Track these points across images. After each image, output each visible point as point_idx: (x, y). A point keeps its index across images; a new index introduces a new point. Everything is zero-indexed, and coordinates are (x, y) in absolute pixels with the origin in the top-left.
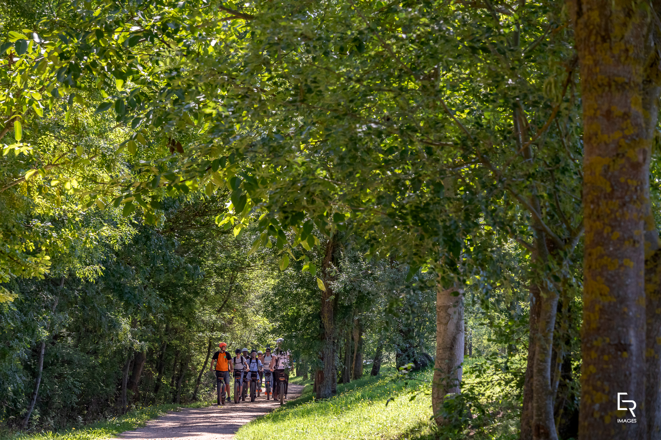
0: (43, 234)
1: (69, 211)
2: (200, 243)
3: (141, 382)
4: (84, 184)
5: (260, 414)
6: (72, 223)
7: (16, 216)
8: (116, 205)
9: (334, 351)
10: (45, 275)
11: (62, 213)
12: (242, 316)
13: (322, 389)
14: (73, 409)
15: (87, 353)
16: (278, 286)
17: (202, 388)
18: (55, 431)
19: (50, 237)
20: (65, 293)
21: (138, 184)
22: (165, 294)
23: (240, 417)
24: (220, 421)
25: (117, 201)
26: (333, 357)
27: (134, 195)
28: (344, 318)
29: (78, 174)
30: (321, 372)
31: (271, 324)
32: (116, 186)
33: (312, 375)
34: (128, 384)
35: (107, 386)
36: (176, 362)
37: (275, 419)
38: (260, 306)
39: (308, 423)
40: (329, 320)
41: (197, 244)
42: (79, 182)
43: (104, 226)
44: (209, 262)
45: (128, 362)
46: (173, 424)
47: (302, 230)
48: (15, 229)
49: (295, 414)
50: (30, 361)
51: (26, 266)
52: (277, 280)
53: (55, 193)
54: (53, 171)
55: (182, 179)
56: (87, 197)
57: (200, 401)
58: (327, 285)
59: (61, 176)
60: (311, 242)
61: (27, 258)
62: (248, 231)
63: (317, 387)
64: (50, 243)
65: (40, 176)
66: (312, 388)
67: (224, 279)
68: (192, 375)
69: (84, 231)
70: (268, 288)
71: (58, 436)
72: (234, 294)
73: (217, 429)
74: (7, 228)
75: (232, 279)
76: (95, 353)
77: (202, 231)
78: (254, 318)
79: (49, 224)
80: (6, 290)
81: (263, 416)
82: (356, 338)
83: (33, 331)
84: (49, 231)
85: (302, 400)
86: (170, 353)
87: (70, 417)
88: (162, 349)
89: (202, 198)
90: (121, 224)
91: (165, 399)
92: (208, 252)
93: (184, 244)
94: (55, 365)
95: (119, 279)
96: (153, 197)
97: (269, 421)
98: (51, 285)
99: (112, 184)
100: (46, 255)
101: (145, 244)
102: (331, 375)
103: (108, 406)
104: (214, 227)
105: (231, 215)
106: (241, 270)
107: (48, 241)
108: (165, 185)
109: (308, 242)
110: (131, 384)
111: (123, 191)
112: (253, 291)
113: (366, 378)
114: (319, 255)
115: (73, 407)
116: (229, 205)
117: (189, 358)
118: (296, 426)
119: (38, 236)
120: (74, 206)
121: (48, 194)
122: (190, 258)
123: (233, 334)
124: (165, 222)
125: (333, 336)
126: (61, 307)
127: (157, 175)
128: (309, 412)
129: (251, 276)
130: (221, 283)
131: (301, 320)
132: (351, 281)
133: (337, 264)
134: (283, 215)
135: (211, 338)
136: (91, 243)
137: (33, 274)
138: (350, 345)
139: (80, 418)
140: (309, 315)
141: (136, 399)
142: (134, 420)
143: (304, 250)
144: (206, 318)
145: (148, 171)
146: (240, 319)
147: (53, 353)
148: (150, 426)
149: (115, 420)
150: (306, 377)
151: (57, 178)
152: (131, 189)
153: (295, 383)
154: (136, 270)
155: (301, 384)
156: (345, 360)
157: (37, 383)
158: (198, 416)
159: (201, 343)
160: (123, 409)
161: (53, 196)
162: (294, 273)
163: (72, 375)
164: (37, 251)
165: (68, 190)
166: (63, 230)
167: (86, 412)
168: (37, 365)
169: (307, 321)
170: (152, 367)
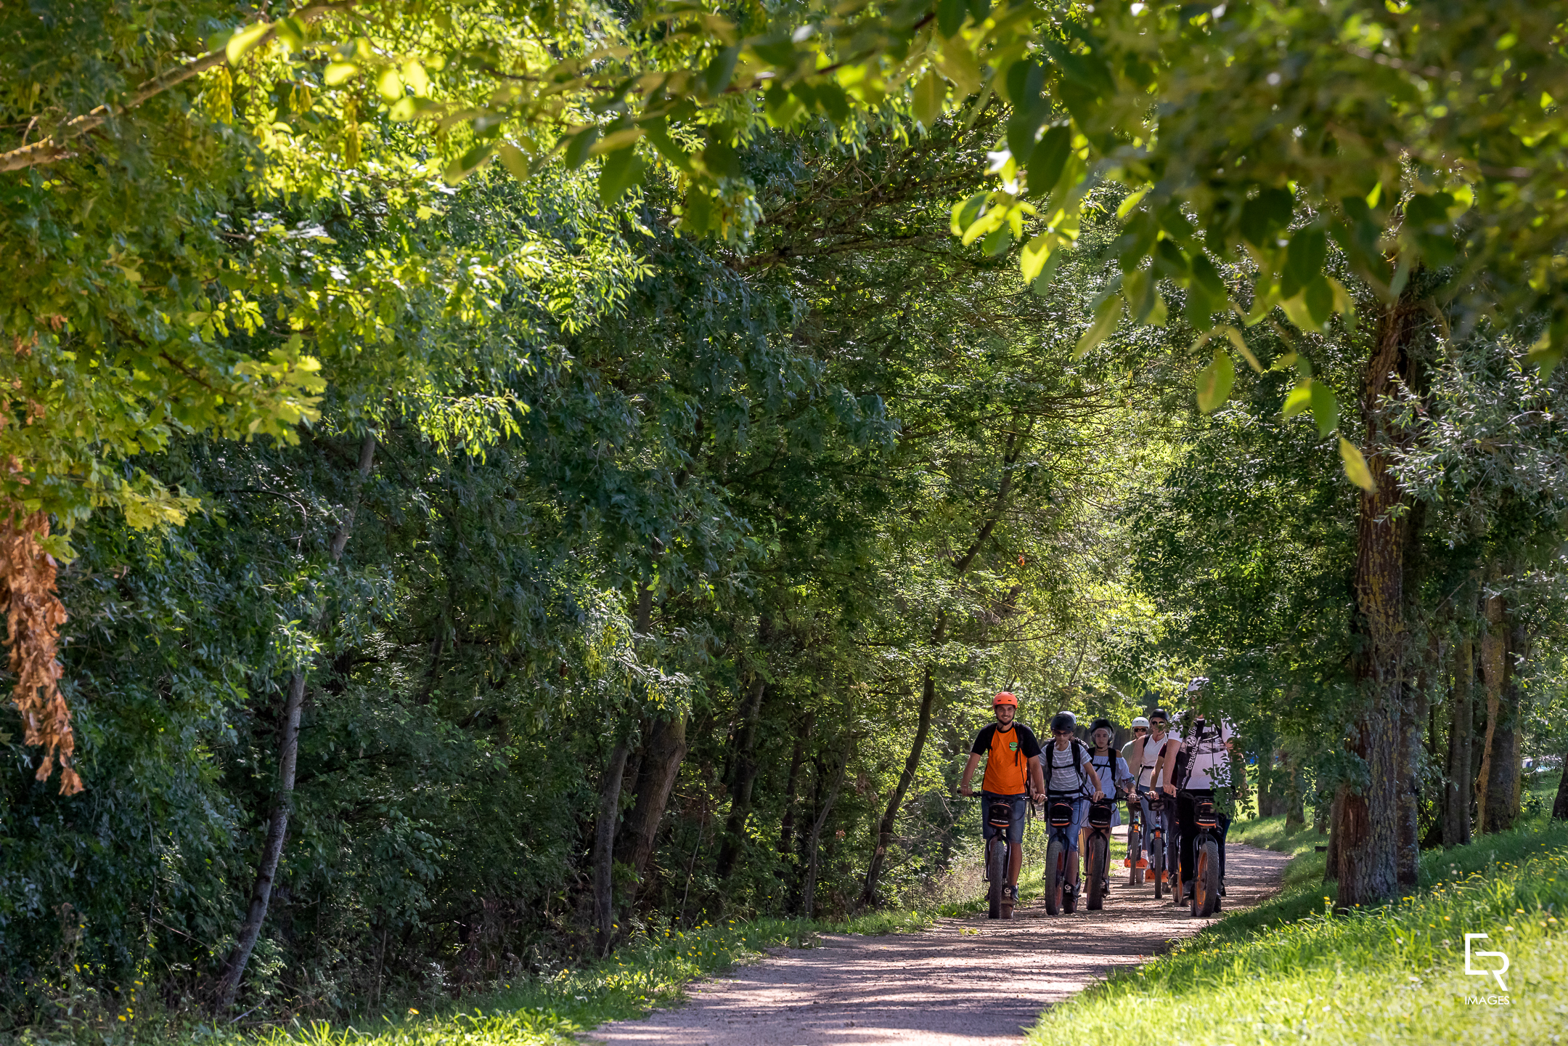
0: (296, 271)
1: (391, 183)
2: (891, 303)
3: (665, 835)
4: (451, 80)
5: (1121, 959)
6: (403, 229)
7: (190, 201)
8: (573, 161)
9: (1407, 721)
10: (301, 428)
11: (365, 189)
12: (1049, 584)
13: (1362, 868)
14: (408, 935)
15: (464, 725)
16: (1188, 471)
17: (896, 859)
18: (341, 1019)
19: (321, 281)
20: (375, 493)
21: (656, 82)
22: (755, 498)
23: (1043, 971)
24: (967, 984)
25: (578, 146)
26: (1404, 739)
27: (642, 124)
28: (1445, 593)
29: (427, 38)
30: (1355, 802)
31: (1161, 618)
32: (573, 89)
33: (1322, 812)
34: (617, 840)
35: (539, 847)
36: (798, 760)
37: (1179, 981)
38: (1118, 544)
39: (1305, 997)
40: (1386, 603)
41: (880, 308)
42: (430, 72)
43: (524, 239)
44: (926, 377)
45: (617, 759)
46: (787, 995)
47: (1283, 258)
48: (186, 250)
49: (1258, 963)
50: (248, 755)
51: (227, 394)
52: (1186, 448)
53: (339, 114)
54: (329, 27)
55: (823, 61)
56: (461, 130)
57: (892, 907)
58: (1378, 464)
59: (362, 46)
60: (1320, 305)
61: (232, 361)
62: (1076, 256)
63: (1343, 858)
64: (322, 302)
65: (283, 47)
66: (1322, 861)
67: (983, 444)
68: (858, 808)
69: (452, 258)
70: (1151, 479)
71: (353, 1039)
72: (1020, 502)
73: (955, 1015)
74: (155, 246)
75: (1014, 443)
76: (492, 722)
77: (897, 258)
78: (1097, 592)
79: (317, 232)
80: (156, 482)
81: (1132, 968)
82: (1494, 669)
83: (262, 637)
84: (317, 259)
85: (1281, 908)
86: (777, 723)
87: (398, 966)
88: (745, 711)
89: (899, 132)
90: (591, 237)
91: (758, 900)
92: (920, 339)
93: (829, 310)
94: (344, 768)
95: (583, 439)
96: (713, 134)
97: (1158, 988)
98: (326, 465)
99: (559, 80)
100: (305, 352)
101: (681, 306)
102: (1394, 814)
103: (545, 925)
104: (947, 245)
105: (1009, 201)
106: (1047, 407)
107: (314, 295)
108: (757, 84)
109: (1310, 301)
110: (627, 841)
111: (598, 108)
112: (1093, 489)
113: (1535, 827)
114: (1351, 349)
115: (409, 927)
116: (1001, 160)
117: (847, 746)
118: (1259, 1008)
119: (277, 276)
120: (411, 165)
121: (311, 117)
122: (856, 365)
123: (1014, 653)
124: (760, 223)
125: (1401, 664)
126: (363, 548)
127: (731, 43)
128: (1310, 956)
129: (1084, 432)
130: (970, 456)
131: (1281, 602)
132: (1472, 452)
133: (1421, 384)
134: (1207, 197)
135: (931, 669)
136: (479, 304)
137: (254, 427)
138: (1470, 699)
139: (438, 972)
140: (1310, 582)
141: (649, 900)
142: (640, 978)
143: (1292, 330)
144: (913, 593)
145: (693, 29)
146: (1043, 597)
147: (336, 725)
148: (701, 1003)
149: (566, 979)
150: (1296, 820)
151: (350, 54)
152: (630, 98)
153: (1256, 844)
154: (646, 407)
155: (1279, 848)
156: (1450, 755)
157: (273, 836)
158: (884, 965)
159: (893, 686)
160: (601, 939)
161: (332, 125)
162: (1251, 421)
163: (405, 808)
164: (273, 334)
165: (392, 103)
166: (370, 254)
167: (458, 947)
168: (274, 767)
169: (1301, 603)
170: (707, 777)
